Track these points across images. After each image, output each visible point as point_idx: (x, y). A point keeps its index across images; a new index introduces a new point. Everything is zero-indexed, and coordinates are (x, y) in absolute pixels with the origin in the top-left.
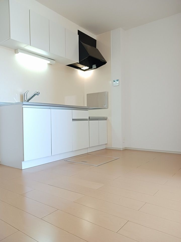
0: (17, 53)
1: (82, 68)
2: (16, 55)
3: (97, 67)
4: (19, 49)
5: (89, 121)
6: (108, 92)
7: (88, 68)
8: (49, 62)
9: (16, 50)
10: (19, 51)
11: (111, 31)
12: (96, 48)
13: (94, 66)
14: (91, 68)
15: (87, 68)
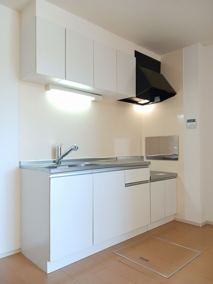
0: (49, 90)
1: (139, 102)
2: (48, 92)
3: (162, 100)
4: (51, 84)
5: (150, 184)
6: (178, 137)
7: (149, 101)
8: (93, 99)
9: (47, 86)
10: (50, 87)
11: (183, 48)
12: (160, 73)
13: (157, 99)
14: (152, 100)
15: (146, 101)
